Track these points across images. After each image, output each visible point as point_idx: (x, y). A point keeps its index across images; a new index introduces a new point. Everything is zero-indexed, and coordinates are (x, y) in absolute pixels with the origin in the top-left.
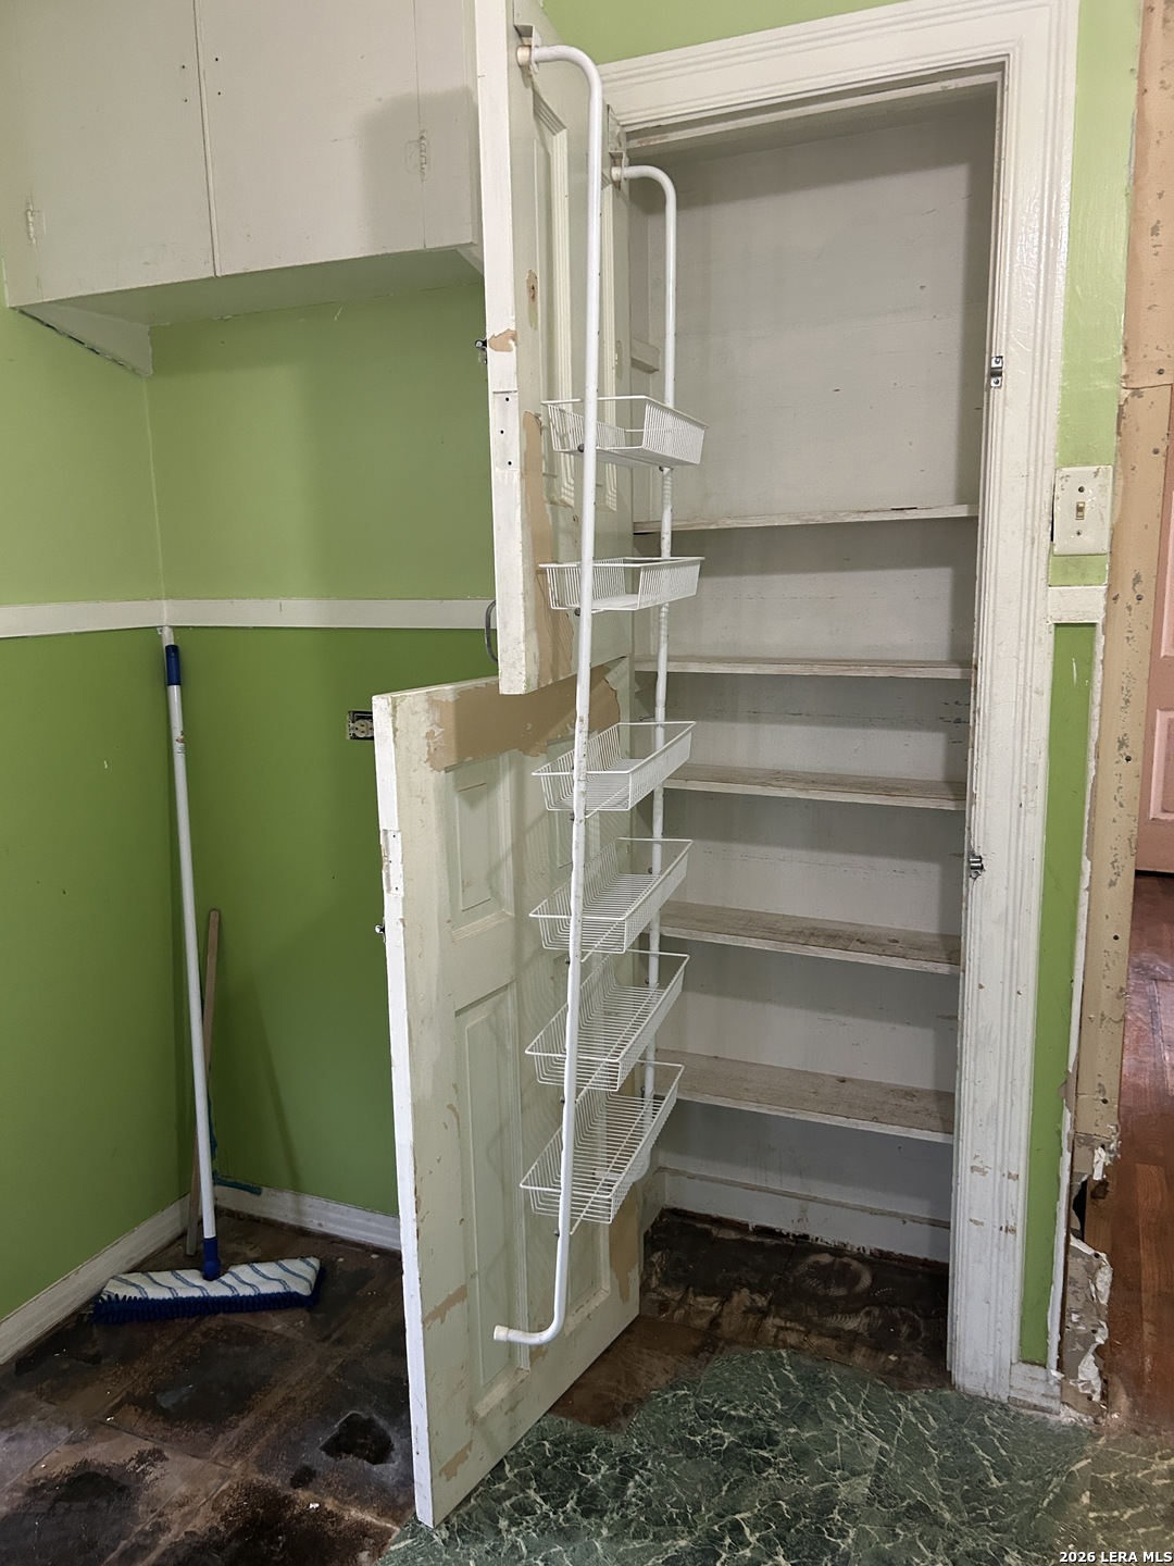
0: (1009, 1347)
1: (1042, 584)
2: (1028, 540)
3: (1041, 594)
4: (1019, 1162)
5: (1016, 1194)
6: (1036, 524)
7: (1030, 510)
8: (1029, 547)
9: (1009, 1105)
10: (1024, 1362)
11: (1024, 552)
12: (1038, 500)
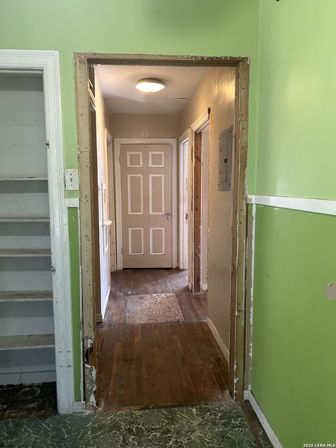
0: (72, 398)
1: (63, 197)
2: (59, 187)
3: (63, 200)
4: (70, 348)
5: (71, 356)
6: (61, 182)
7: (59, 179)
8: (59, 188)
9: (67, 332)
10: (76, 401)
11: (58, 189)
12: (61, 177)
